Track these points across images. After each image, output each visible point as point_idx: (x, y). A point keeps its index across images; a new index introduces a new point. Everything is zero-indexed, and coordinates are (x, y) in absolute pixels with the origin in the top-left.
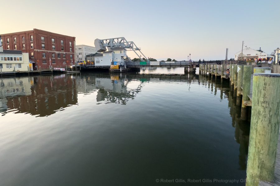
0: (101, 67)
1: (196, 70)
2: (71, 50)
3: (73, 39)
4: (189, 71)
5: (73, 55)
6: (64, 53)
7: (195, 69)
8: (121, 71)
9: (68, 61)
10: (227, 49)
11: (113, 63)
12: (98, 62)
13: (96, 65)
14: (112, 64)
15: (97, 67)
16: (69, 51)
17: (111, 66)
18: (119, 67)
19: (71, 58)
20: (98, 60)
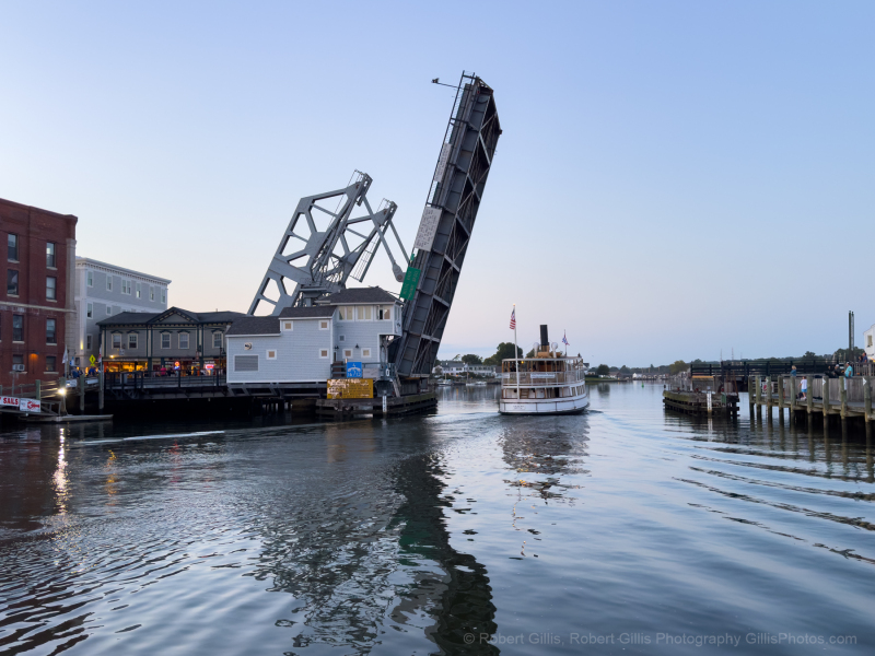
0: (267, 390)
1: (738, 404)
2: (50, 294)
3: (63, 227)
4: (709, 407)
5: (60, 320)
6: (21, 308)
7: (736, 399)
8: (385, 409)
9: (34, 356)
10: (851, 315)
11: (339, 370)
12: (248, 363)
13: (234, 377)
14: (335, 376)
15: (240, 391)
16: (42, 300)
17: (332, 382)
18: (375, 390)
19: (49, 340)
20: (245, 353)
